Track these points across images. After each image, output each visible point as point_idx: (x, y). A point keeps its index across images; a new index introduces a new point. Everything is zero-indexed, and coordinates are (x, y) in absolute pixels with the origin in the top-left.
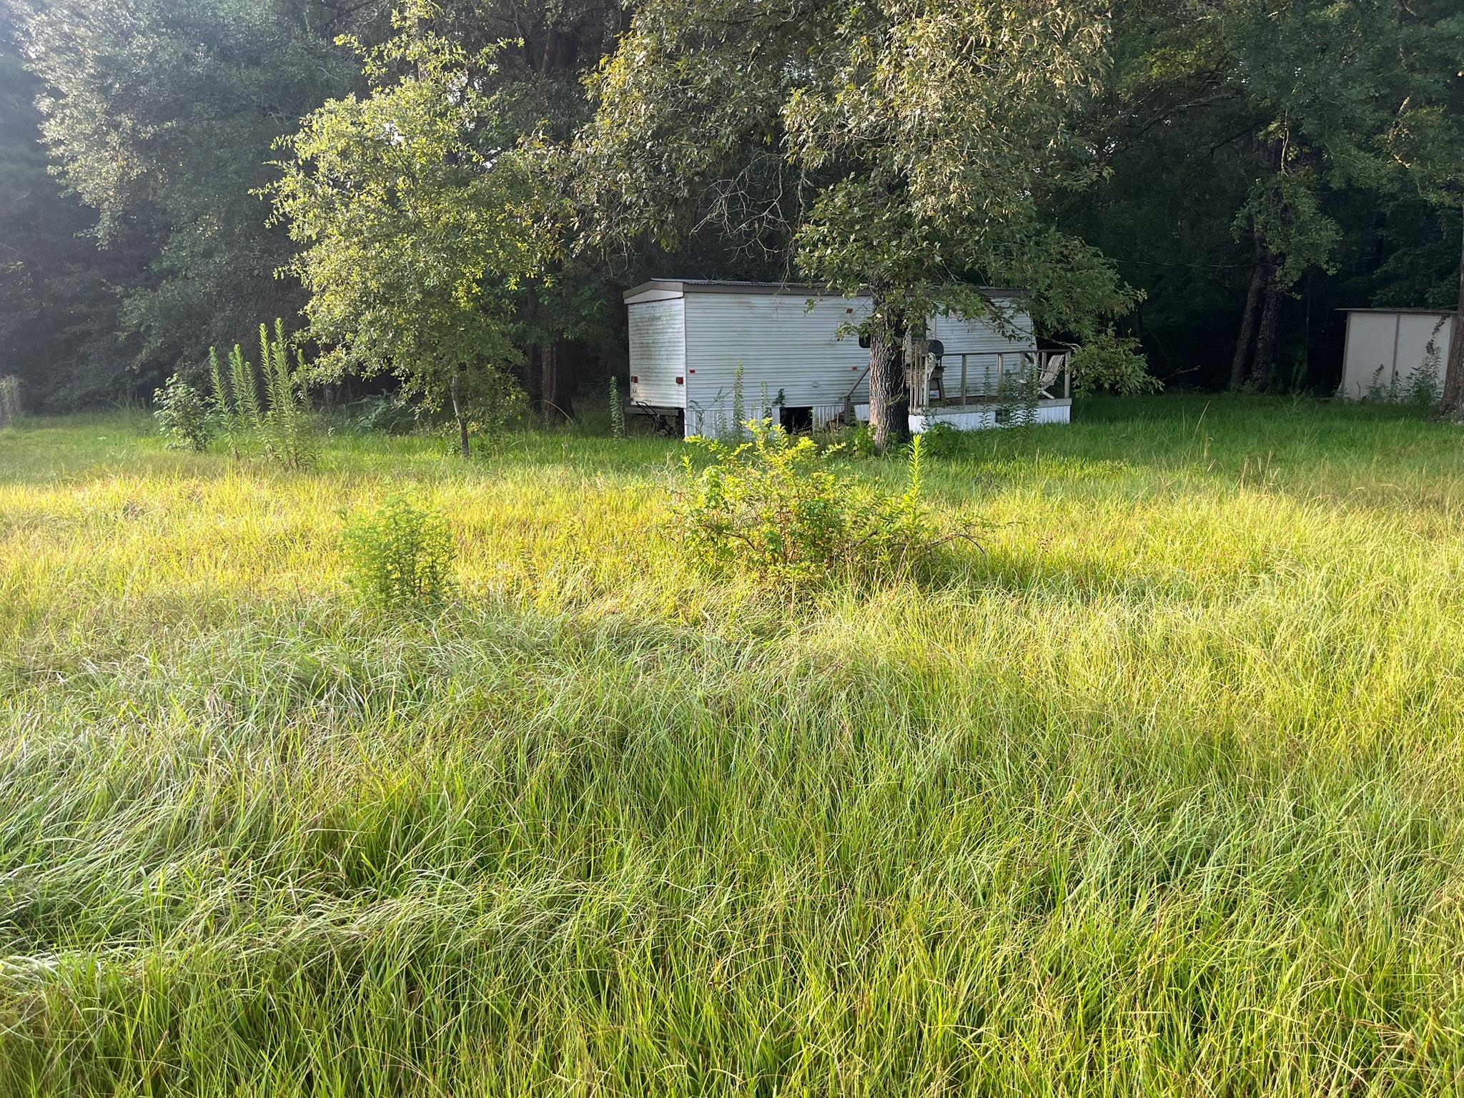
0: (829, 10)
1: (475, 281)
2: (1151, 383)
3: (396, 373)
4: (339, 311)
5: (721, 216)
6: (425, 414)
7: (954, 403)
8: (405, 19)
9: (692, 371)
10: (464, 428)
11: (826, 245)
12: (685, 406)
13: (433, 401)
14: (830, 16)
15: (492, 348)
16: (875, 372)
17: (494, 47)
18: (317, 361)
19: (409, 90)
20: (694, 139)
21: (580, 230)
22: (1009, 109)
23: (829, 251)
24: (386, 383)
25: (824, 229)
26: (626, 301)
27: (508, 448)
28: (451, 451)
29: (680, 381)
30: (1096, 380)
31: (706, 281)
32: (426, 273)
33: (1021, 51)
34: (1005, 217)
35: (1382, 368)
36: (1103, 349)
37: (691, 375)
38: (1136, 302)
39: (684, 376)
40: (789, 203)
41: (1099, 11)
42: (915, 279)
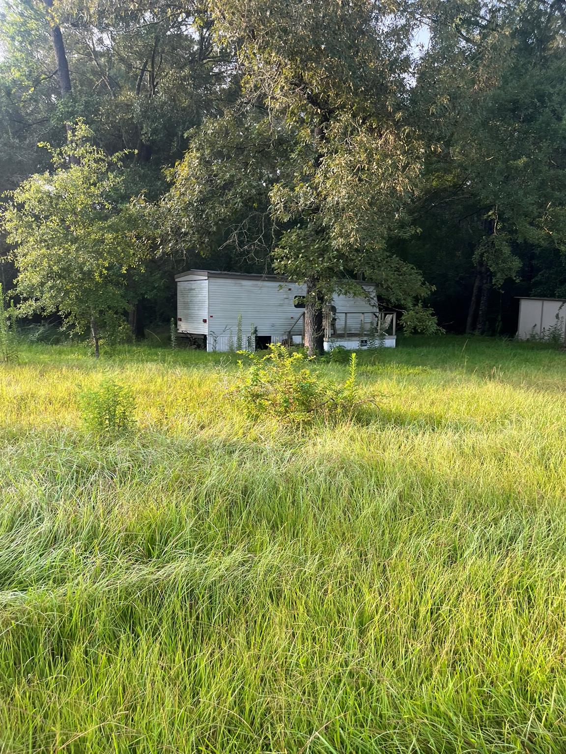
0: (286, 145)
1: (104, 267)
2: (440, 330)
3: (60, 313)
4: (36, 280)
5: (234, 241)
6: (76, 335)
7: (341, 336)
8: (75, 136)
9: (211, 317)
10: (97, 343)
11: (288, 259)
12: (207, 334)
13: (80, 328)
14: (287, 148)
15: (117, 302)
16: (308, 319)
17: (122, 153)
18: (18, 306)
19: (75, 172)
20: (221, 203)
21: (160, 245)
22: (378, 200)
23: (290, 262)
24: (55, 319)
25: (286, 251)
26: (176, 280)
27: (120, 353)
28: (89, 354)
29: (205, 321)
30: (415, 328)
31: (219, 272)
32: (84, 263)
33: (383, 174)
34: (373, 249)
35: (535, 325)
36: (417, 313)
37: (211, 318)
38: (431, 291)
39: (207, 319)
40: (267, 237)
41: (418, 157)
42: (330, 277)
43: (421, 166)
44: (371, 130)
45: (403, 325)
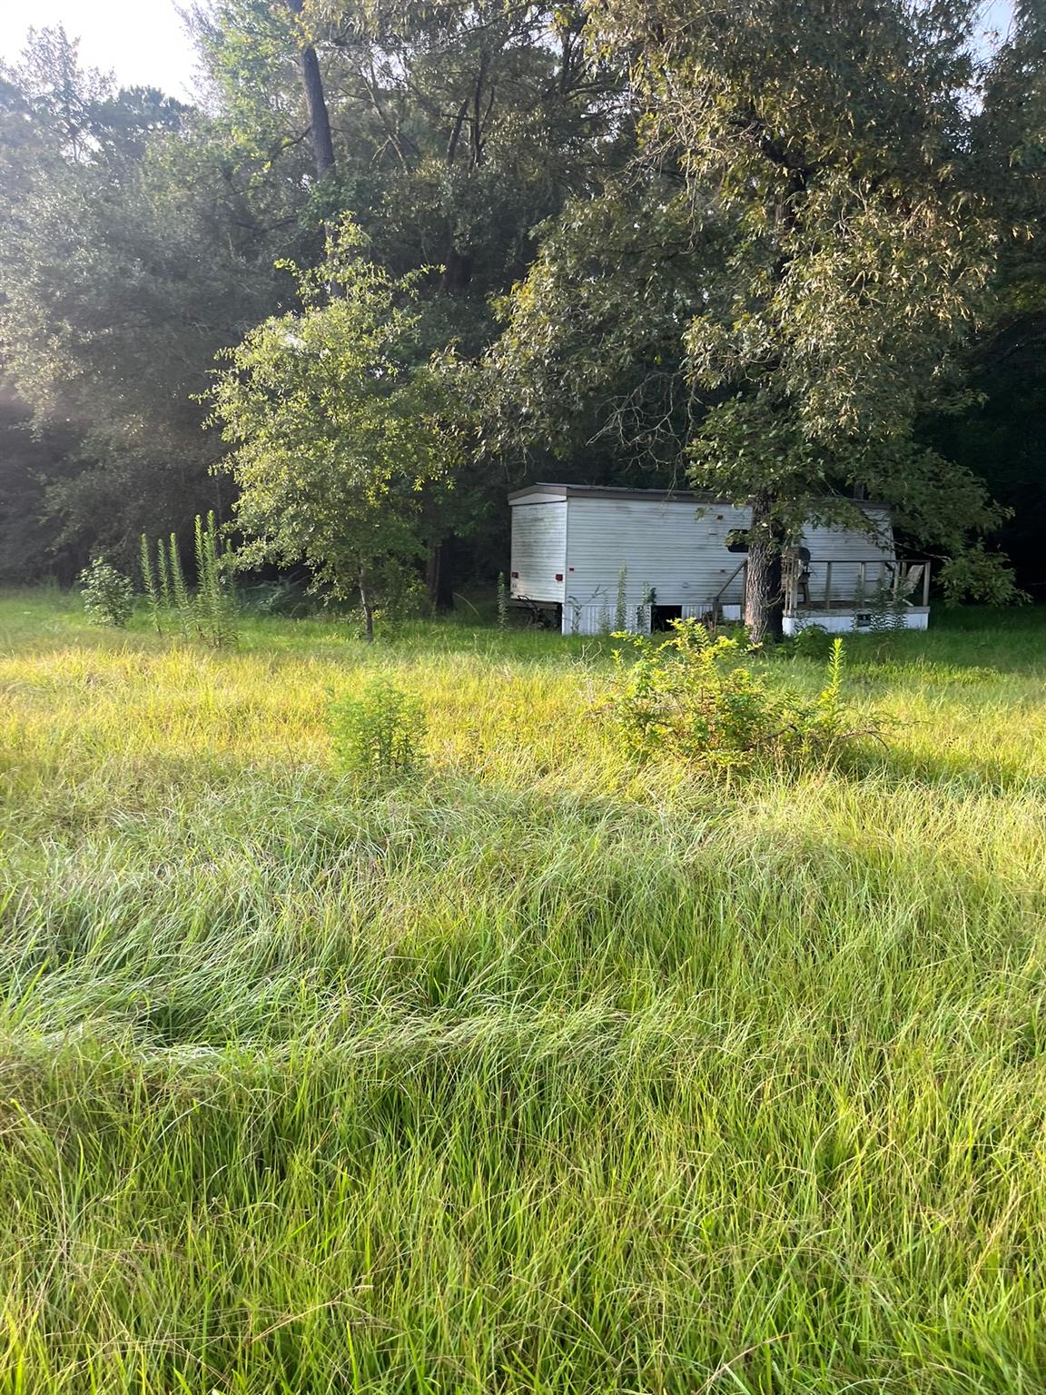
0: (720, 242)
1: (384, 481)
2: (1020, 596)
4: (268, 503)
5: (616, 428)
6: (334, 601)
7: (818, 607)
8: (337, 245)
9: (571, 569)
10: (370, 616)
11: (717, 459)
12: (563, 601)
13: (342, 589)
14: (720, 248)
15: (404, 544)
16: (753, 574)
17: (417, 272)
18: (239, 550)
19: (338, 311)
20: (592, 357)
21: (482, 438)
22: (896, 340)
23: (719, 465)
24: (300, 573)
25: (714, 444)
26: (511, 503)
27: (408, 634)
28: (356, 636)
29: (559, 578)
30: (967, 592)
31: (588, 487)
32: (348, 474)
33: (911, 287)
34: (886, 437)
36: (973, 562)
37: (572, 573)
38: (1004, 518)
39: (563, 573)
40: (679, 419)
41: (985, 252)
42: (798, 492)
43: (991, 268)
44: (888, 202)
45: (943, 585)
